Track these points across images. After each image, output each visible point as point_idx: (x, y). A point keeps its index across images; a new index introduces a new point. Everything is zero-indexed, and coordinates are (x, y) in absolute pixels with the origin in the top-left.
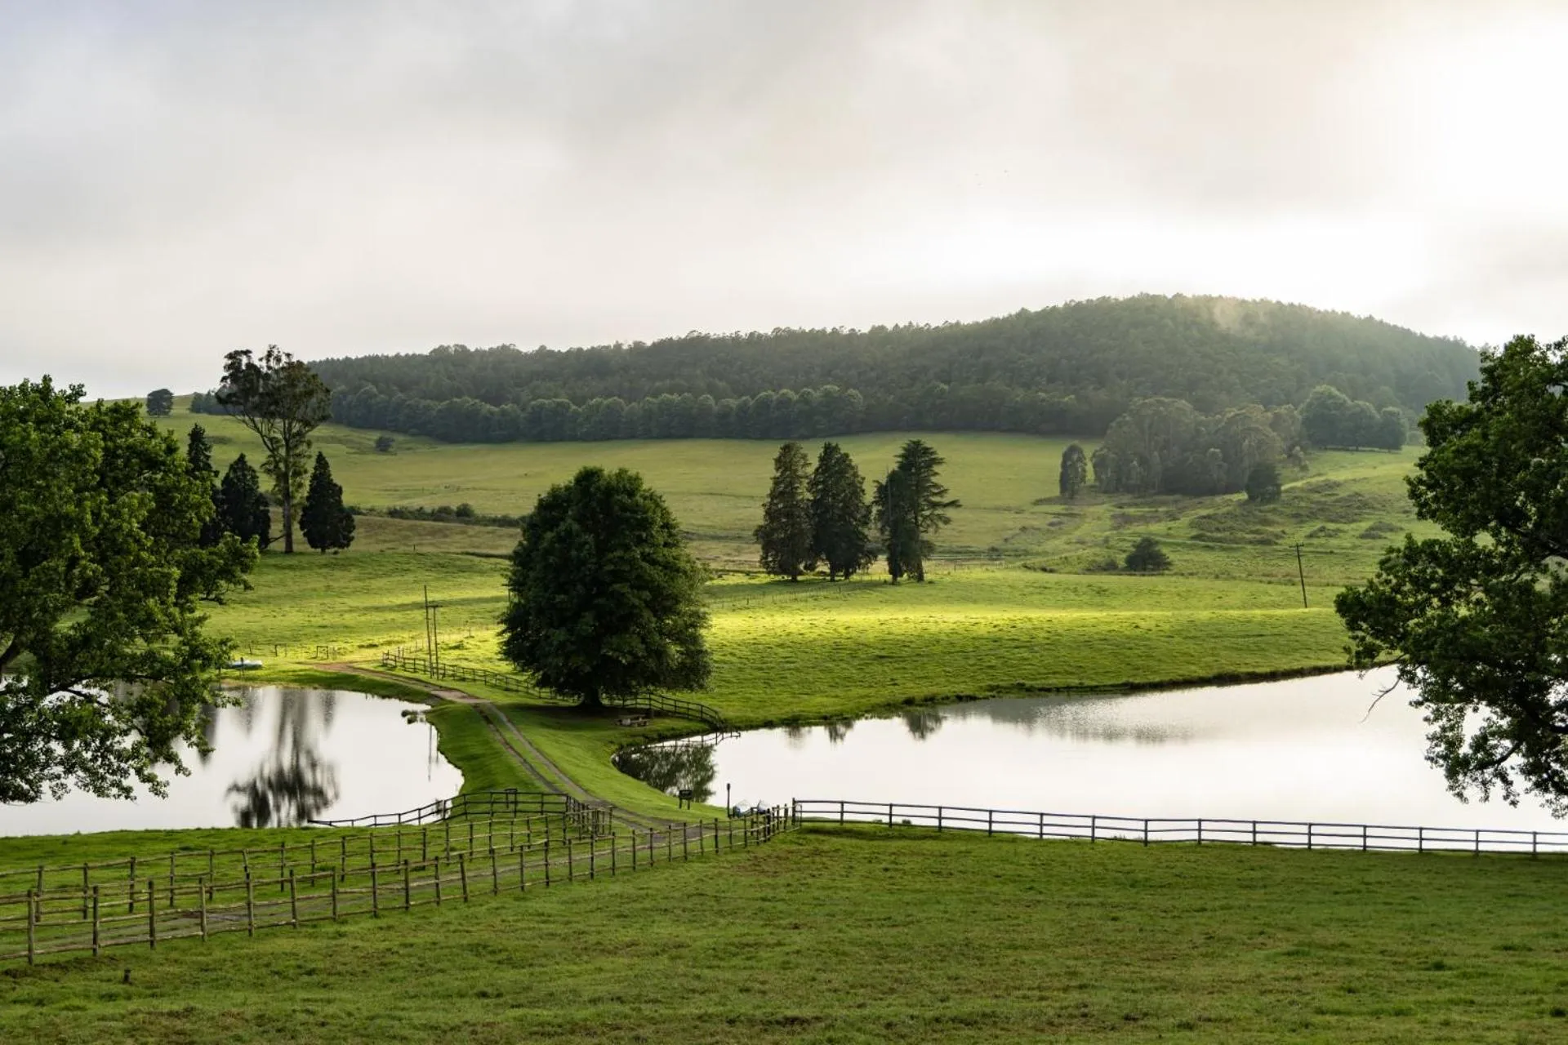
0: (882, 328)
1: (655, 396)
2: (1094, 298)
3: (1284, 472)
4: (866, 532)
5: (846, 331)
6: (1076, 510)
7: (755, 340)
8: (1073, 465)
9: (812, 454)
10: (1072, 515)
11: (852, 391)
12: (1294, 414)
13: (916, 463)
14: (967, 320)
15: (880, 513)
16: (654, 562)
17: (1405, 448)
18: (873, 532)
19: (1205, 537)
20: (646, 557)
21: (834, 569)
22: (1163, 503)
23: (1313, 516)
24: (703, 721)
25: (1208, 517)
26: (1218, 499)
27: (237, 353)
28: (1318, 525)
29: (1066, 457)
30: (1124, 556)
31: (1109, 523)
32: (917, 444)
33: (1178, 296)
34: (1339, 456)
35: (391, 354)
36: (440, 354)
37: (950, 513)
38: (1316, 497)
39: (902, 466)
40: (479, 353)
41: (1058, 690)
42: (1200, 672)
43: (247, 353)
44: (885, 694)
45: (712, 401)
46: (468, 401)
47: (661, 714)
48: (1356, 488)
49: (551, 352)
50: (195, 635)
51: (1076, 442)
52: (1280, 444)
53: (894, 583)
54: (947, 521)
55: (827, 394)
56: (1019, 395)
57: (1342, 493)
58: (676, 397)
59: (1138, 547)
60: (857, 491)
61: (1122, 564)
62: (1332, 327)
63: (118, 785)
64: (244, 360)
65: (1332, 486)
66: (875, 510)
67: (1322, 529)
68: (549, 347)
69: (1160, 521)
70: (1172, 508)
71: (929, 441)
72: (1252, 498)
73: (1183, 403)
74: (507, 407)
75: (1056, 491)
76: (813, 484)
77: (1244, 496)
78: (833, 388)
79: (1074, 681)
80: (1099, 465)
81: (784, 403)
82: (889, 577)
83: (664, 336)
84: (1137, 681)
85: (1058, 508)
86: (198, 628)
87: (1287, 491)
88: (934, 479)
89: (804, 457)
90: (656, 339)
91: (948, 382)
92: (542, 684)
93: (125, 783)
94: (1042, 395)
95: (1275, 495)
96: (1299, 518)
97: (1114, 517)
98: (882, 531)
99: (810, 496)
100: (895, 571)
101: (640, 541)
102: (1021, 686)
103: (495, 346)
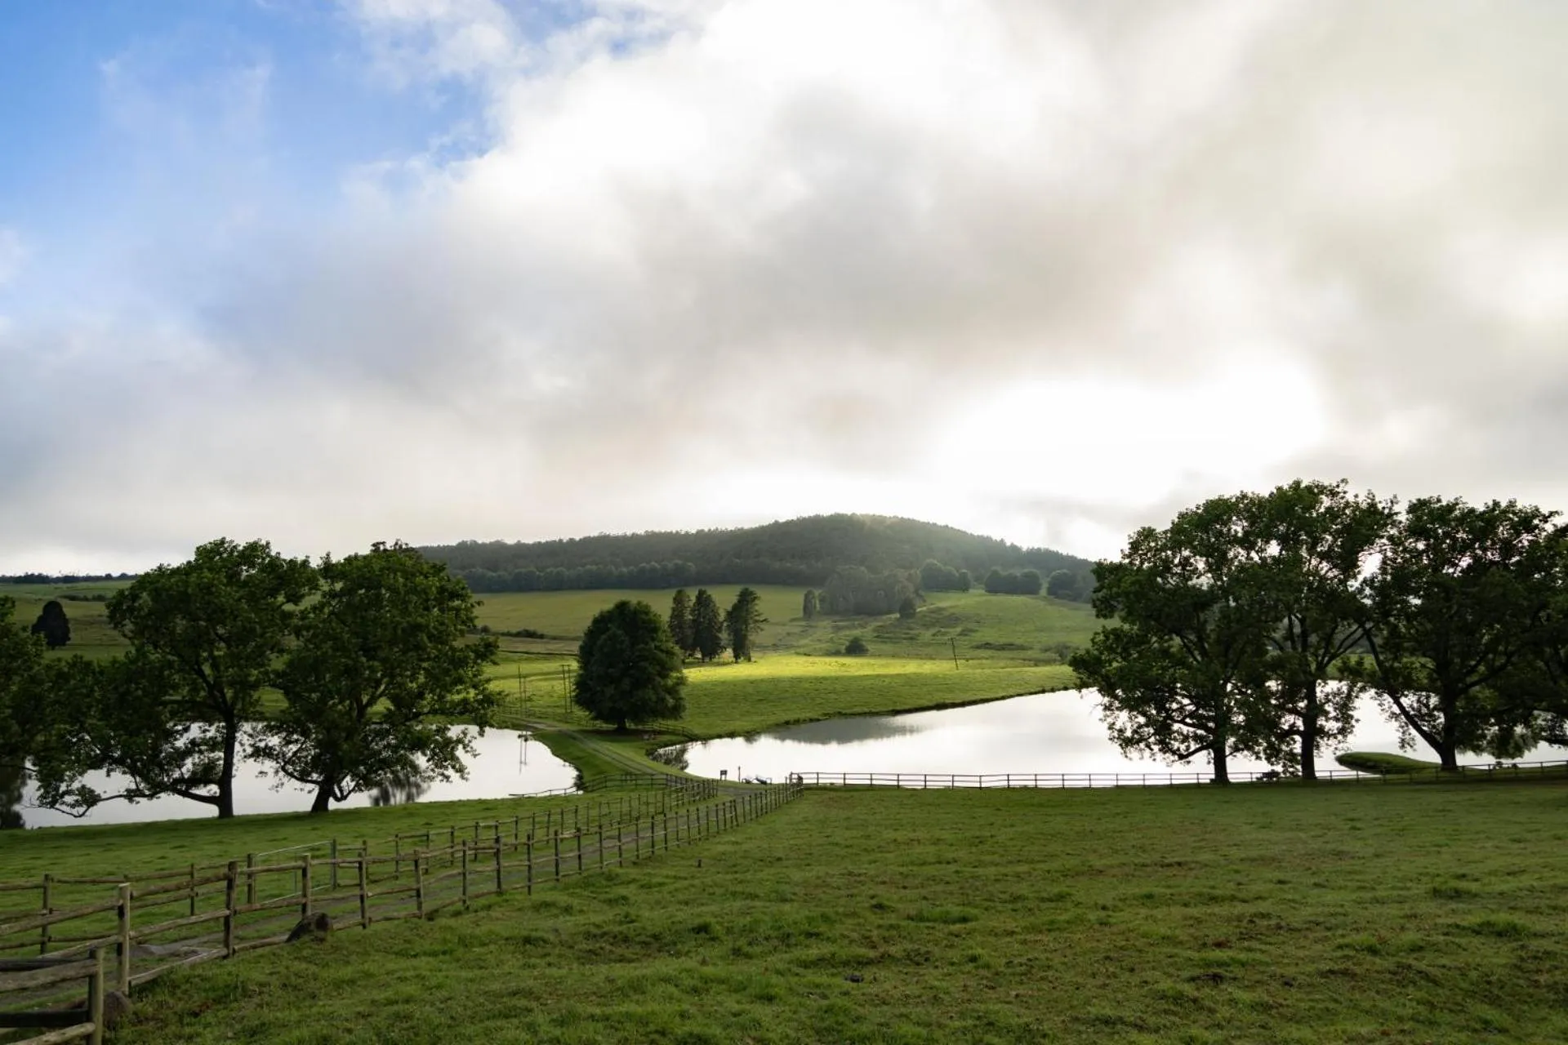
0: (703, 531)
1: (583, 566)
2: (812, 515)
3: (917, 602)
4: (720, 635)
5: (683, 533)
6: (813, 624)
7: (635, 537)
8: (810, 602)
9: (692, 595)
10: (811, 627)
11: (690, 564)
12: (917, 573)
13: (746, 599)
14: (746, 527)
15: (728, 626)
16: (662, 651)
17: (971, 591)
18: (724, 636)
19: (881, 636)
20: (656, 647)
21: (704, 656)
22: (854, 620)
23: (933, 625)
24: (685, 736)
25: (881, 626)
26: (885, 617)
27: (378, 543)
28: (937, 629)
29: (806, 596)
30: (844, 647)
31: (830, 630)
32: (747, 589)
33: (853, 514)
34: (940, 595)
35: (435, 545)
36: (462, 546)
37: (762, 626)
38: (933, 615)
39: (739, 601)
40: (484, 545)
41: (860, 714)
42: (926, 703)
43: (383, 543)
44: (772, 719)
45: (613, 568)
46: (479, 570)
47: (660, 733)
48: (952, 611)
49: (524, 545)
50: (484, 689)
51: (810, 589)
52: (911, 588)
53: (736, 662)
54: (762, 630)
55: (676, 564)
56: (777, 565)
57: (946, 613)
58: (594, 567)
59: (852, 642)
60: (716, 614)
61: (843, 651)
62: (929, 530)
63: (443, 774)
64: (382, 548)
65: (940, 609)
66: (725, 624)
67: (939, 631)
68: (523, 541)
69: (856, 628)
70: (861, 622)
71: (752, 588)
72: (902, 616)
73: (863, 568)
74: (501, 573)
75: (801, 614)
76: (693, 611)
77: (898, 615)
78: (679, 562)
79: (866, 710)
80: (822, 601)
81: (653, 570)
82: (734, 660)
83: (587, 535)
84: (898, 708)
85: (803, 623)
86: (486, 686)
87: (920, 612)
88: (757, 608)
89: (689, 597)
90: (582, 537)
91: (739, 558)
92: (595, 718)
93: (446, 773)
94: (789, 565)
95: (913, 615)
96: (926, 626)
97: (833, 627)
98: (729, 635)
99: (691, 617)
100: (737, 657)
101: (653, 639)
102: (840, 713)
103: (492, 540)
